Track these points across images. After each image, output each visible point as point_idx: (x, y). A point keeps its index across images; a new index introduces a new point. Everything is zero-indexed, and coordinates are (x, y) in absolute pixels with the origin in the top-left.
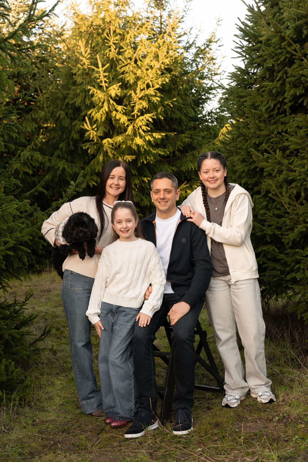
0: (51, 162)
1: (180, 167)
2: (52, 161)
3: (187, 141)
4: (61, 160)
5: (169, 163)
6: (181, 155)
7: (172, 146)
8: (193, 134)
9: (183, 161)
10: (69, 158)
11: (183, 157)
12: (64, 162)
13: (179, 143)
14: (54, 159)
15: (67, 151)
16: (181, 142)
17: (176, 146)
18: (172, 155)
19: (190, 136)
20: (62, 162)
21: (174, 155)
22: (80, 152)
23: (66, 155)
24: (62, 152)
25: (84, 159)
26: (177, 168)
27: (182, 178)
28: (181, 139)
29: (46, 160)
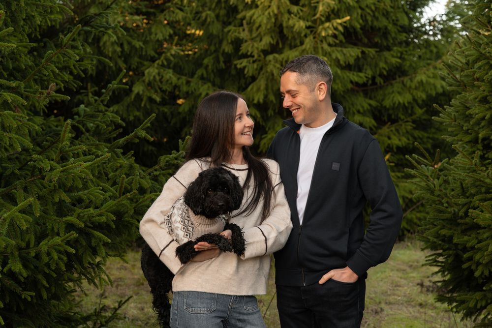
0: (189, 86)
1: (383, 100)
2: (192, 84)
3: (394, 62)
4: (205, 83)
5: (366, 94)
6: (384, 82)
7: (371, 69)
8: (404, 53)
9: (386, 92)
10: (218, 81)
11: (387, 85)
12: (209, 87)
13: (382, 65)
14: (194, 81)
15: (215, 71)
16: (386, 62)
17: (378, 69)
18: (370, 82)
19: (399, 55)
20: (206, 86)
21: (374, 83)
22: (233, 72)
23: (212, 76)
24: (207, 72)
25: (239, 83)
26: (377, 101)
27: (384, 116)
28: (385, 58)
29: (182, 83)
